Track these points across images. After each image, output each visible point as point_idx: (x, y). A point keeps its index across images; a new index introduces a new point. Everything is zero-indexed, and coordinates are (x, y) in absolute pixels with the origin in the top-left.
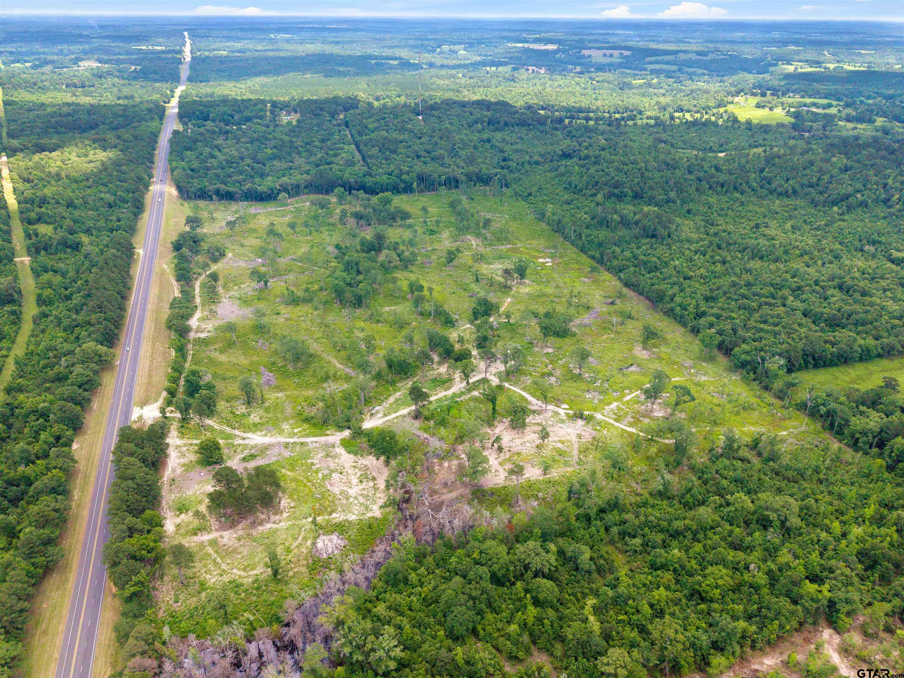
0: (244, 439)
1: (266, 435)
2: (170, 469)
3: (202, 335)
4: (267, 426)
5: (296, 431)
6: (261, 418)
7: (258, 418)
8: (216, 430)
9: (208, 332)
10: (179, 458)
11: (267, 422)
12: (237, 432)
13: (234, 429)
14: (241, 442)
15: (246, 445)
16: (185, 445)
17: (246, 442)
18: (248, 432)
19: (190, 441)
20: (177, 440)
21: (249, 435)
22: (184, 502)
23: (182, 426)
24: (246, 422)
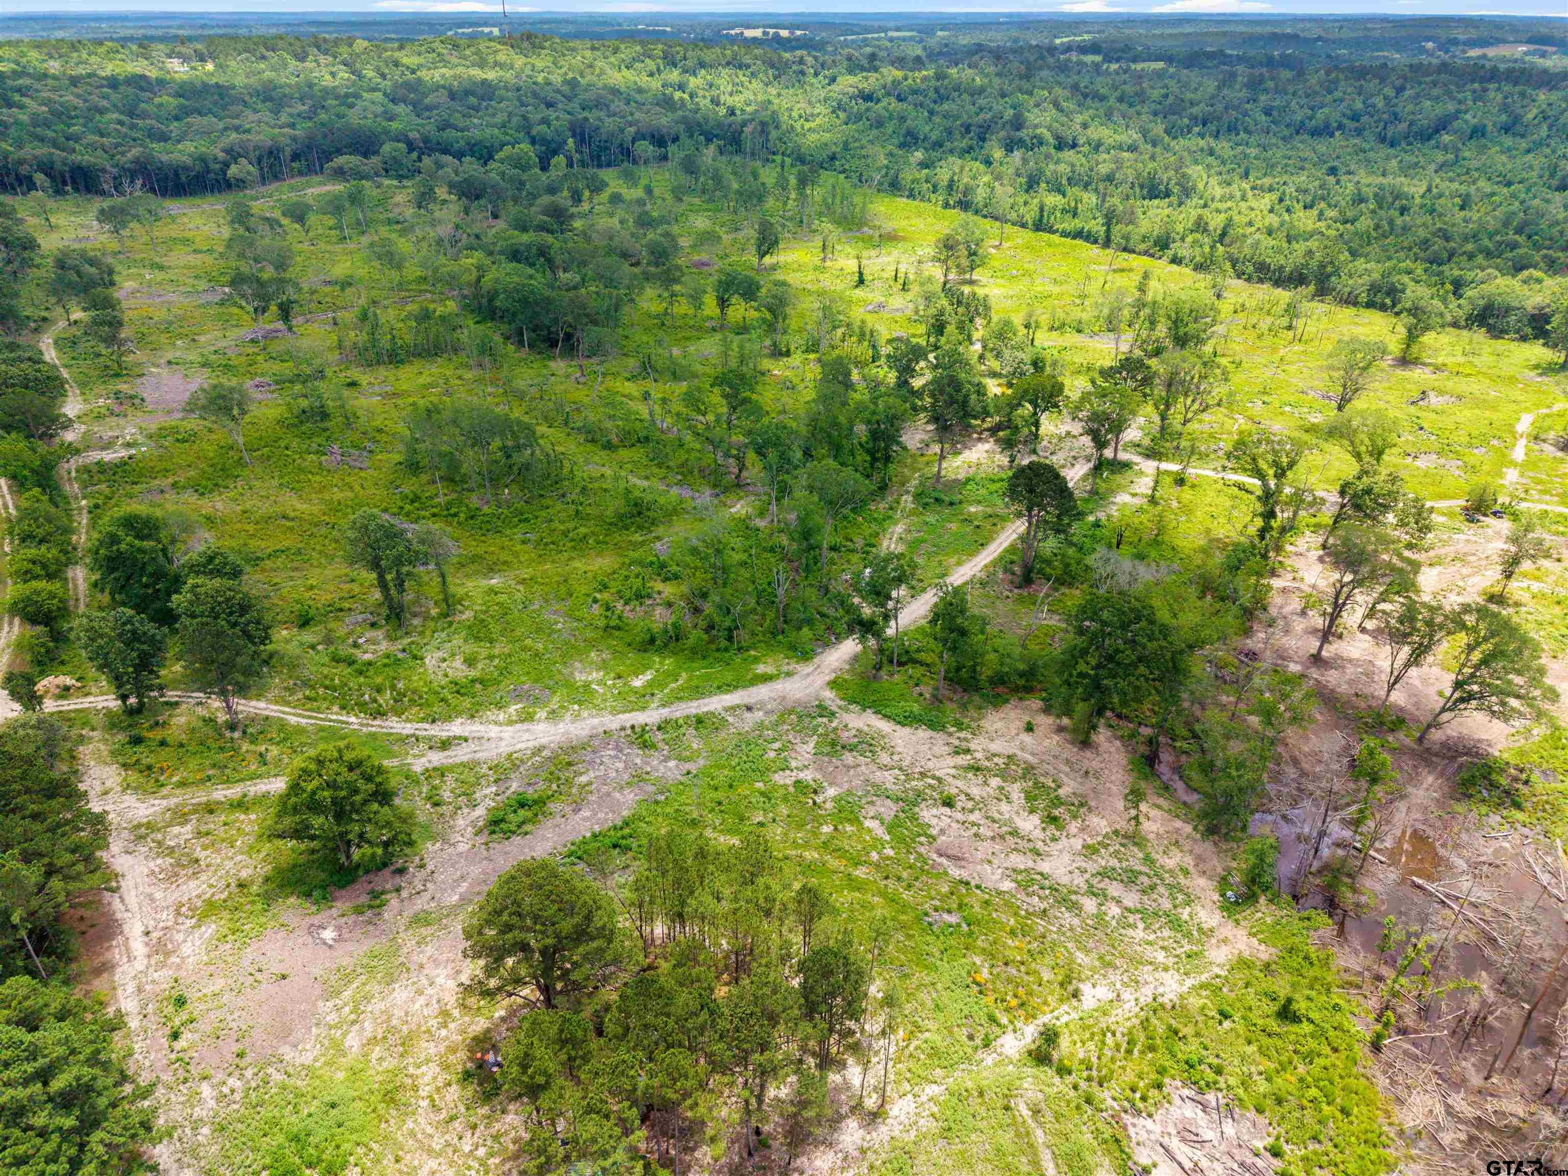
0: (445, 745)
1: (527, 718)
2: (138, 947)
3: (108, 456)
4: (507, 685)
5: (638, 683)
6: (470, 662)
7: (458, 663)
8: (300, 730)
9: (128, 445)
10: (172, 877)
11: (504, 671)
12: (397, 726)
13: (379, 713)
14: (436, 758)
15: (471, 766)
16: (180, 816)
17: (461, 754)
18: (448, 719)
19: (201, 796)
20: (130, 800)
21: (456, 728)
22: (292, 1122)
23: (137, 741)
24: (416, 682)
